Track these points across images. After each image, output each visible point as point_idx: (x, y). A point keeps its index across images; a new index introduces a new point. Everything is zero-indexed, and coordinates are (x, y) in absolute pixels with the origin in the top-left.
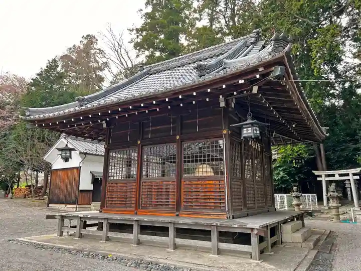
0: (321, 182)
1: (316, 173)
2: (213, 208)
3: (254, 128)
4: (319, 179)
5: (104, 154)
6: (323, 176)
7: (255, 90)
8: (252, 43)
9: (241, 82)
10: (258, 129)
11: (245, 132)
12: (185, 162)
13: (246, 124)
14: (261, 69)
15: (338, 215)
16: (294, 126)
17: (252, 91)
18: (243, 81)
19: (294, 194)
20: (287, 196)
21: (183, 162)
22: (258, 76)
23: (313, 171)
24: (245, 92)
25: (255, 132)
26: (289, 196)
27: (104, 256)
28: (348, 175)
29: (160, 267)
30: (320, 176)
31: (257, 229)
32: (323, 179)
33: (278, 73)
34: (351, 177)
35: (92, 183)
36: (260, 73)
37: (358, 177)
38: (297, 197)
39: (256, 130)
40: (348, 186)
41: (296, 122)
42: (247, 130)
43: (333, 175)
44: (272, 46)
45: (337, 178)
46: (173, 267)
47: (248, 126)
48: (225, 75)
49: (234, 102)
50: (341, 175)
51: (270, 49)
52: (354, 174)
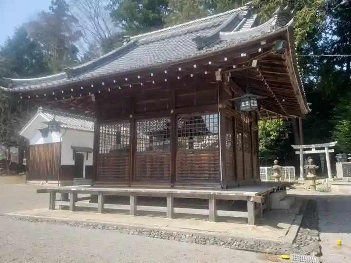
0: (298, 155)
1: (295, 147)
2: (208, 179)
3: (252, 101)
4: (297, 153)
5: (93, 130)
6: (301, 150)
7: (254, 63)
8: (245, 16)
9: (243, 55)
10: (256, 102)
11: (243, 105)
12: (179, 136)
13: (245, 98)
14: (263, 43)
15: (314, 186)
16: (284, 100)
17: (251, 65)
18: (245, 55)
19: (275, 167)
20: (268, 169)
21: (177, 136)
22: (260, 50)
23: (292, 146)
24: (244, 66)
25: (252, 105)
26: (270, 169)
27: (104, 226)
28: (323, 149)
29: (162, 234)
30: (298, 150)
31: (253, 197)
32: (301, 153)
33: (280, 47)
34: (326, 151)
35: (73, 159)
36: (262, 46)
37: (333, 151)
38: (278, 170)
39: (254, 103)
40: (322, 159)
41: (285, 97)
42: (245, 104)
43: (310, 149)
44: (276, 20)
45: (314, 151)
46: (176, 233)
47: (246, 99)
48: (228, 47)
49: (230, 76)
50: (317, 149)
51: (274, 23)
52: (330, 148)
